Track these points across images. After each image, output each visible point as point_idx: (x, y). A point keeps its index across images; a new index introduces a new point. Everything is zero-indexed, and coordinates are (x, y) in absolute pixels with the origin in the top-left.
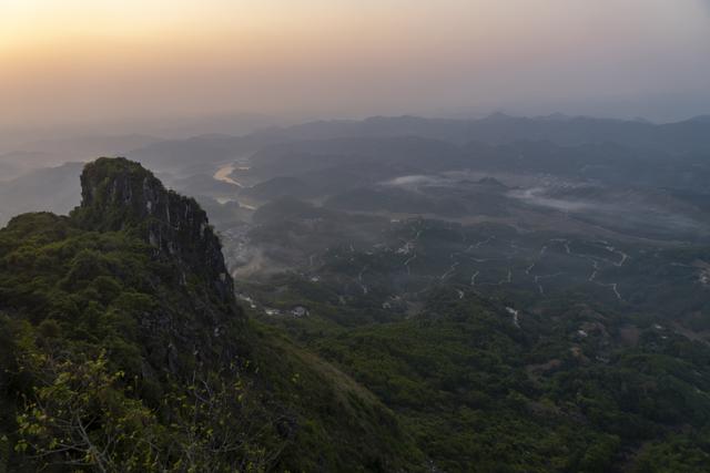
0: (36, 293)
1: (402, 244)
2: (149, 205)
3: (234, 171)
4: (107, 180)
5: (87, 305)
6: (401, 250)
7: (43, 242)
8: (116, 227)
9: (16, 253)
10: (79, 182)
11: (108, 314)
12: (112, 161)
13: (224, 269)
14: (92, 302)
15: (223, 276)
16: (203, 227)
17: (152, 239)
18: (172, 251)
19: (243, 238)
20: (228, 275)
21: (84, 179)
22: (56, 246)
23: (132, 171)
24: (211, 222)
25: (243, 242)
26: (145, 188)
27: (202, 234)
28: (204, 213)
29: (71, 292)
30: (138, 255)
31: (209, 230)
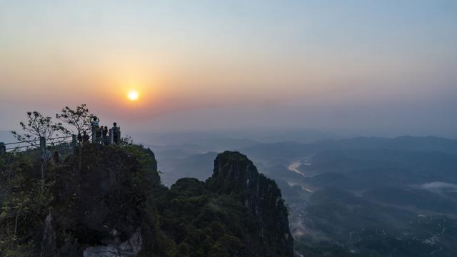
0: (181, 224)
1: (429, 237)
2: (248, 181)
3: (300, 166)
4: (228, 164)
5: (205, 238)
6: (427, 241)
7: (190, 195)
8: (228, 192)
9: (176, 199)
10: (213, 163)
11: (215, 246)
12: (232, 153)
13: (288, 231)
14: (208, 236)
15: (287, 236)
16: (278, 200)
17: (246, 203)
18: (257, 213)
19: (302, 211)
20: (290, 235)
21: (216, 162)
22: (196, 198)
23: (242, 159)
24: (283, 197)
25: (302, 214)
26: (247, 170)
27: (277, 204)
28: (279, 191)
29: (198, 227)
30: (237, 212)
31: (281, 202)
